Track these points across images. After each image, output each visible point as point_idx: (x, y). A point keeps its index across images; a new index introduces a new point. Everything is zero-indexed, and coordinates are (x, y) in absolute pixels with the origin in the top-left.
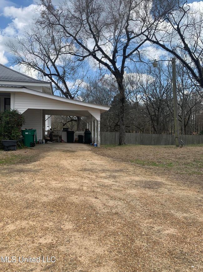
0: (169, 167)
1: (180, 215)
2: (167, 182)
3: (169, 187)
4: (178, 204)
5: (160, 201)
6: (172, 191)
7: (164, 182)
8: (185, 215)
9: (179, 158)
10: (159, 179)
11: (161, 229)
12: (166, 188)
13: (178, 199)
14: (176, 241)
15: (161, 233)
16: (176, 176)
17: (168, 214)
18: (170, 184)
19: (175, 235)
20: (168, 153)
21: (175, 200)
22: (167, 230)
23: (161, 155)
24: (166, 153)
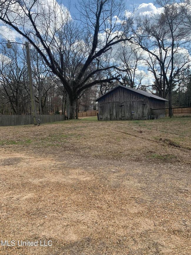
0: (28, 144)
1: (36, 181)
2: (25, 157)
3: (27, 160)
4: (35, 172)
5: (19, 174)
6: (31, 164)
7: (23, 157)
8: (41, 180)
9: (37, 135)
10: (18, 155)
11: (20, 197)
12: (24, 162)
13: (35, 169)
14: (33, 202)
15: (20, 199)
16: (34, 151)
17: (26, 183)
18: (28, 158)
19: (33, 198)
20: (27, 131)
21: (32, 170)
22: (25, 196)
23: (20, 133)
24: (25, 131)
